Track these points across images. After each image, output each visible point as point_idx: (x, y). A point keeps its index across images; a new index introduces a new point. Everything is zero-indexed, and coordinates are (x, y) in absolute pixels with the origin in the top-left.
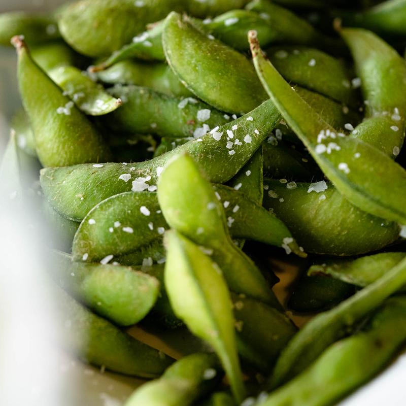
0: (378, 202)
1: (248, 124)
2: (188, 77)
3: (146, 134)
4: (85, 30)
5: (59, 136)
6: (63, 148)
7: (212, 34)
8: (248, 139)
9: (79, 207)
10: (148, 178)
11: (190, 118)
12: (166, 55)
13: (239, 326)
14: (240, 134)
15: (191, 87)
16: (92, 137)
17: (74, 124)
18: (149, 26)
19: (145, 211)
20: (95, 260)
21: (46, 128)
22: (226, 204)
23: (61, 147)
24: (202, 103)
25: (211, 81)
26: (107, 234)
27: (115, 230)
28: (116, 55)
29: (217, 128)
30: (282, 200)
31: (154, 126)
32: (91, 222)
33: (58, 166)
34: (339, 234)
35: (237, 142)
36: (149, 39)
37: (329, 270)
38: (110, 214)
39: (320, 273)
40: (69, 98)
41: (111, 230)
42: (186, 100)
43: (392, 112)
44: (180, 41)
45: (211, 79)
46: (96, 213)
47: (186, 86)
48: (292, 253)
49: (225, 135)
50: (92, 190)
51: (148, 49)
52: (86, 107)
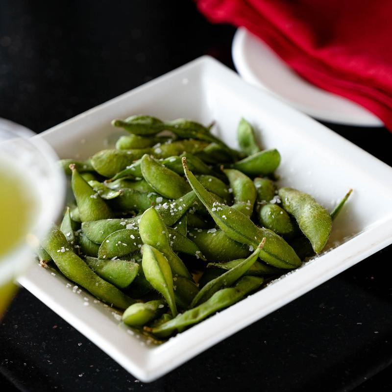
0: (239, 233)
1: (180, 202)
2: (152, 182)
3: (131, 210)
4: (103, 163)
5: (92, 207)
6: (93, 213)
7: (164, 164)
8: (180, 208)
9: (101, 237)
10: (134, 224)
11: (152, 202)
12: (142, 172)
13: (175, 287)
14: (176, 206)
15: (153, 187)
16: (107, 208)
17: (98, 203)
18: (134, 162)
19: (132, 237)
20: (109, 259)
21: (85, 204)
22: (170, 235)
23: (92, 213)
24: (159, 194)
25: (163, 184)
26: (115, 246)
27: (119, 245)
28: (117, 175)
29: (166, 203)
30: (195, 237)
31: (135, 206)
32: (108, 241)
33: (91, 221)
34: (222, 252)
35: (175, 210)
36: (134, 167)
37: (217, 265)
38: (116, 238)
39: (213, 266)
40: (96, 192)
41: (117, 245)
42: (151, 194)
43: (247, 202)
44: (149, 166)
45: (163, 183)
46: (110, 238)
47: (151, 186)
48: (200, 259)
49: (170, 207)
50: (107, 229)
51: (133, 172)
52: (104, 196)
